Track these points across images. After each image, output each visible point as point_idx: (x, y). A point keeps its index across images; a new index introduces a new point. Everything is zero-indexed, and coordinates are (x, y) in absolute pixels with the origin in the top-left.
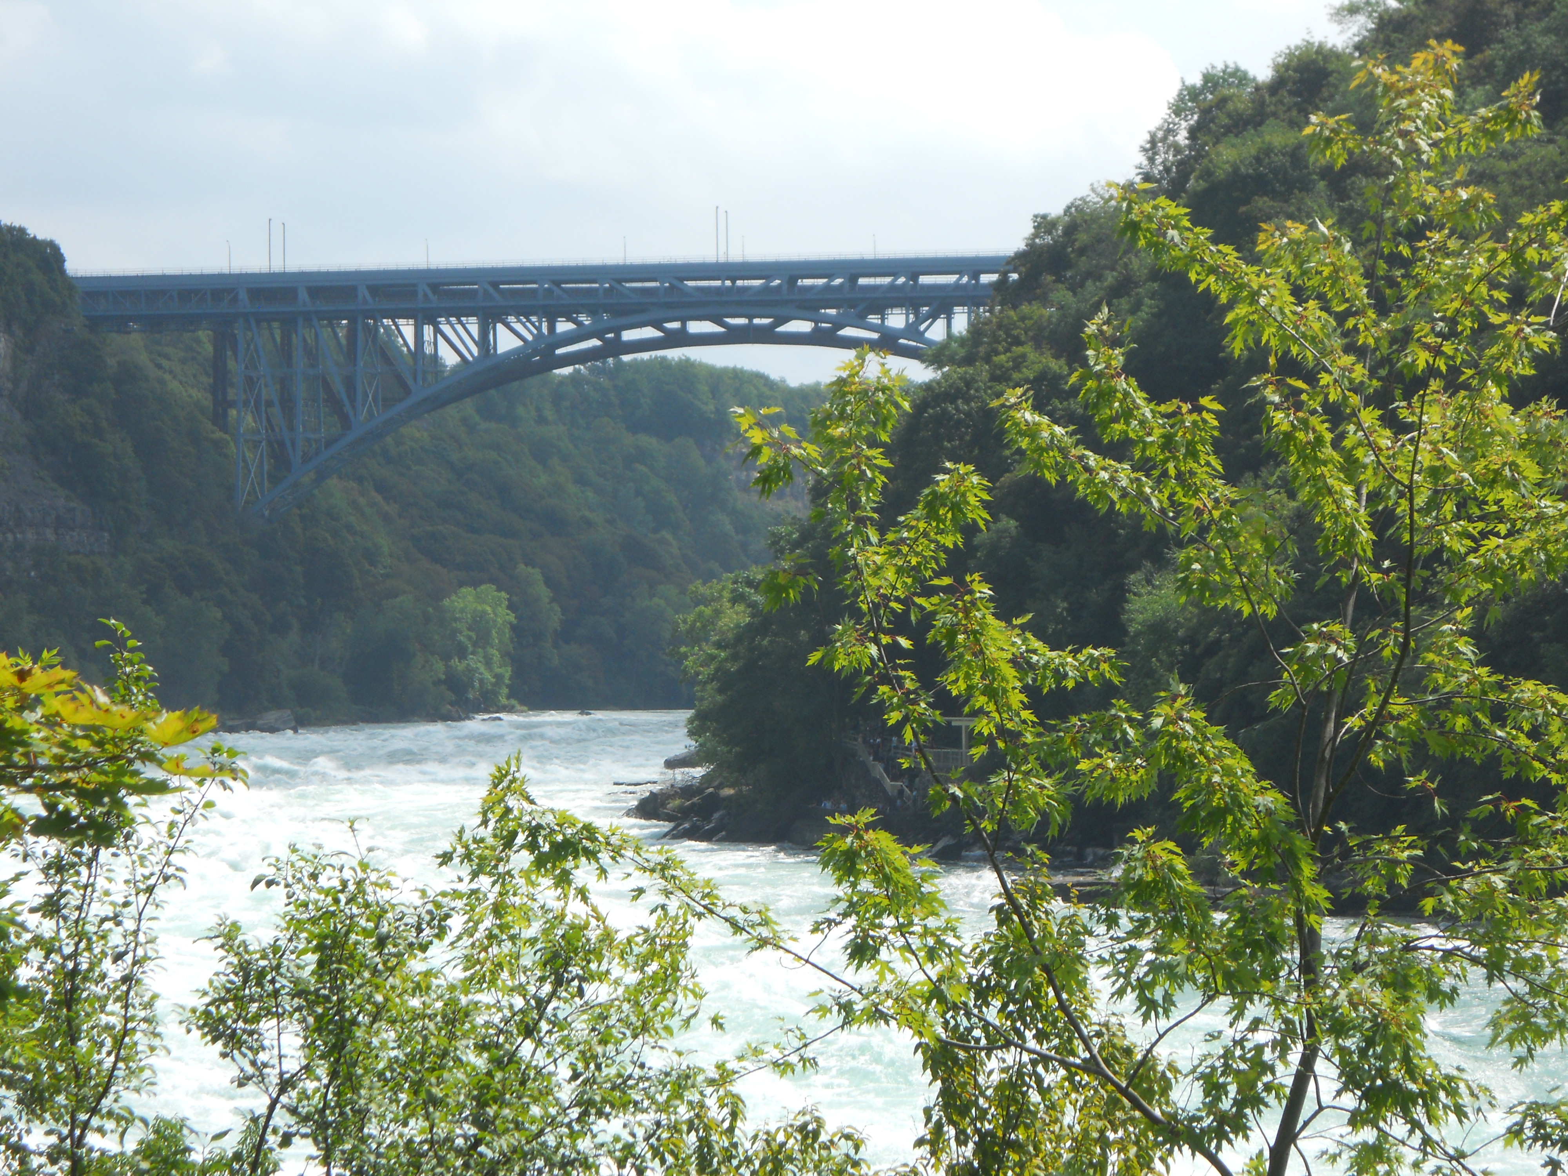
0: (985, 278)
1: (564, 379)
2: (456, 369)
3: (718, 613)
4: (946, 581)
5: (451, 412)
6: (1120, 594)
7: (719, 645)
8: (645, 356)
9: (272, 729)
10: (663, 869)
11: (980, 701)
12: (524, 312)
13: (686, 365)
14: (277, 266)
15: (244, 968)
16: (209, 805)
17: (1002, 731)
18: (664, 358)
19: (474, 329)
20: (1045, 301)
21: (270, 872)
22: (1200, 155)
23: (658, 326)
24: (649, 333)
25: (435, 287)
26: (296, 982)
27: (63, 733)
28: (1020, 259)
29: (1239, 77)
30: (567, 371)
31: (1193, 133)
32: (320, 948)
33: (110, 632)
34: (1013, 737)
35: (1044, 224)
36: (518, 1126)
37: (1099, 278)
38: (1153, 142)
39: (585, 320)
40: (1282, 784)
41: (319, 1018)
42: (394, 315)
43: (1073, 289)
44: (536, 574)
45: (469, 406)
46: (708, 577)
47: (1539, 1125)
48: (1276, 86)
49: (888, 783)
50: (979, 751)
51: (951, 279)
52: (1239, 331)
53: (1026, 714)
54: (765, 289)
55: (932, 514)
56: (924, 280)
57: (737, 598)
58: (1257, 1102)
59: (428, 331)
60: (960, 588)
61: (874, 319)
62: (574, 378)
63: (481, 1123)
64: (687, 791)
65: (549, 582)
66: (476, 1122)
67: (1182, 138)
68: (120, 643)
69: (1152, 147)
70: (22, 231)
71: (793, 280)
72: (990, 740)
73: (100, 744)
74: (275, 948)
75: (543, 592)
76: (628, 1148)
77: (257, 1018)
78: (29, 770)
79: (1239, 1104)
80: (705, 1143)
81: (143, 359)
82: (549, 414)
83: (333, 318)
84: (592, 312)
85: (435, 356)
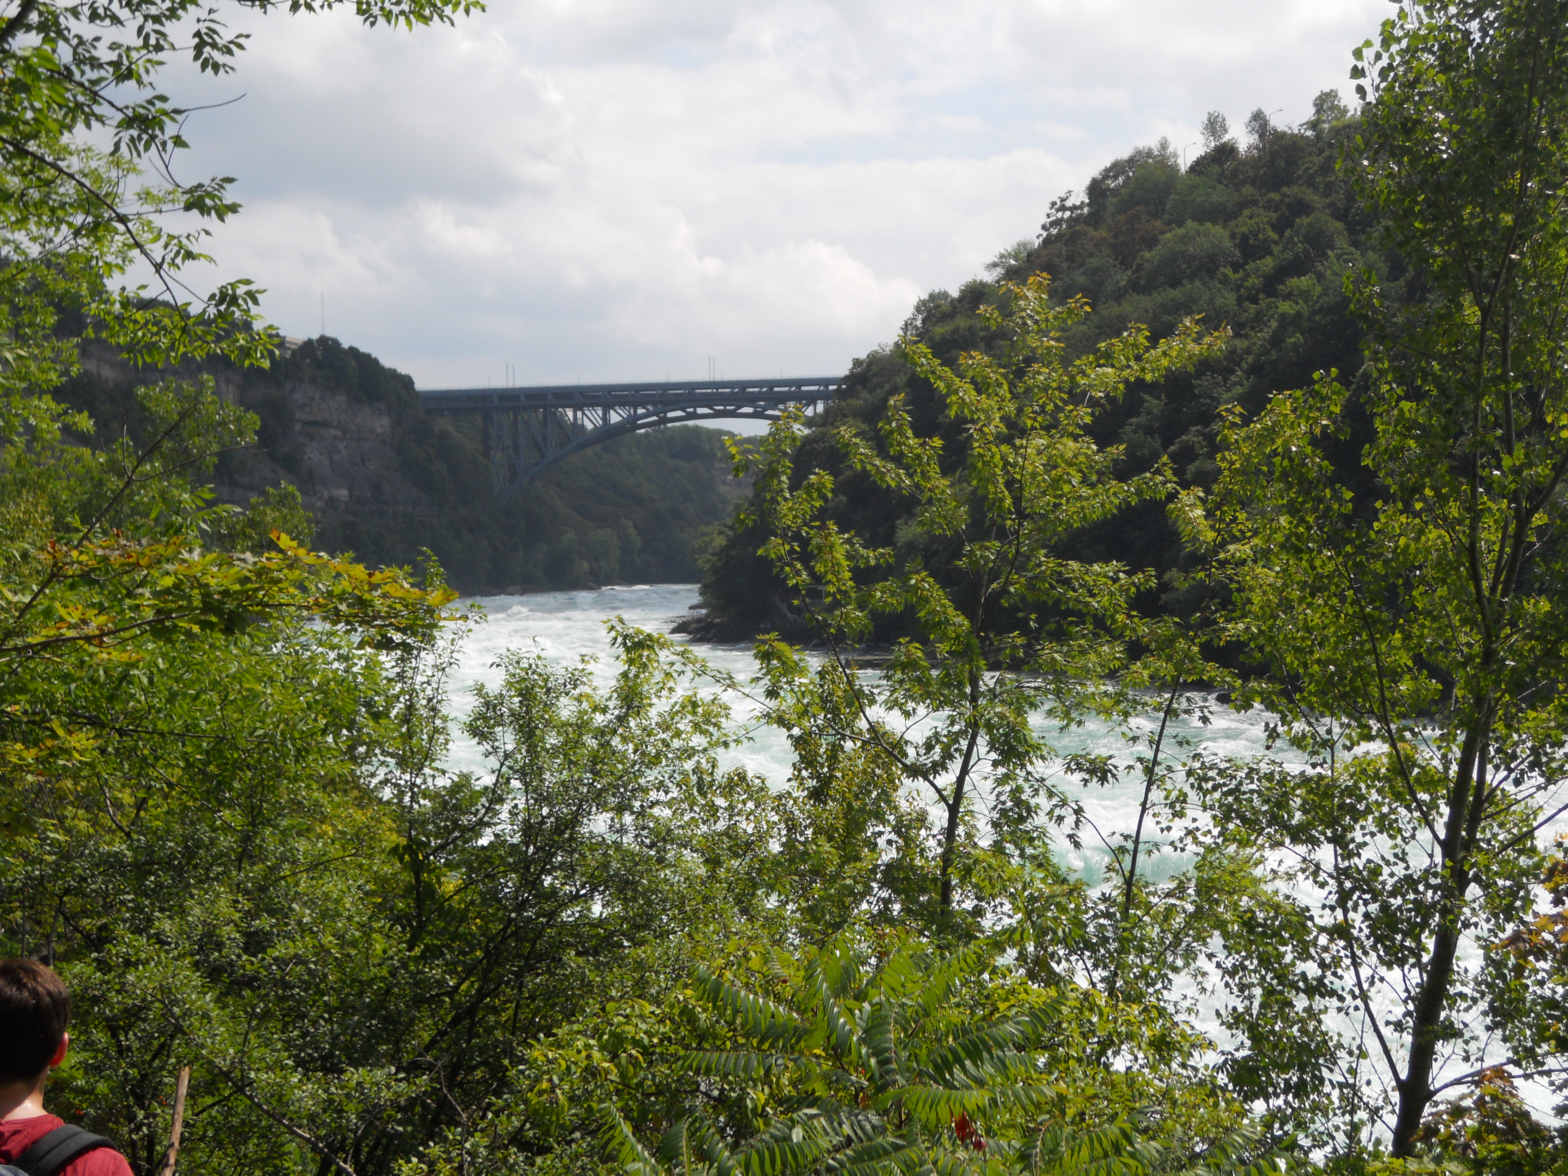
0: (831, 388)
1: (641, 435)
2: (592, 431)
3: (712, 540)
4: (817, 523)
5: (589, 452)
6: (893, 529)
7: (713, 554)
8: (678, 424)
9: (512, 594)
10: (682, 654)
11: (830, 577)
12: (623, 405)
13: (697, 428)
14: (511, 385)
15: (487, 704)
16: (470, 630)
17: (839, 591)
18: (686, 426)
19: (600, 413)
20: (858, 398)
21: (498, 660)
22: (927, 331)
23: (683, 410)
24: (679, 413)
25: (582, 394)
26: (510, 709)
27: (388, 602)
28: (846, 379)
29: (944, 295)
30: (642, 431)
31: (924, 321)
32: (520, 695)
33: (423, 553)
34: (845, 593)
35: (857, 362)
36: (612, 773)
37: (882, 387)
38: (906, 324)
39: (650, 408)
40: (965, 614)
41: (521, 726)
42: (564, 407)
43: (870, 392)
44: (630, 524)
45: (598, 447)
46: (707, 524)
47: (1078, 764)
48: (961, 299)
49: (790, 616)
50: (829, 600)
51: (816, 388)
52: (955, 407)
53: (850, 583)
54: (731, 393)
55: (808, 493)
56: (804, 388)
57: (720, 533)
58: (951, 757)
59: (579, 414)
60: (823, 527)
61: (781, 406)
62: (646, 435)
63: (595, 773)
64: (699, 620)
65: (635, 526)
66: (592, 772)
67: (919, 323)
68: (428, 558)
69: (906, 327)
70: (395, 371)
71: (744, 389)
72: (834, 595)
73: (406, 606)
74: (501, 695)
75: (632, 531)
76: (662, 782)
77: (493, 726)
78: (375, 618)
79: (943, 758)
80: (700, 779)
81: (450, 429)
82: (634, 450)
83: (536, 408)
84: (654, 404)
85: (583, 425)
